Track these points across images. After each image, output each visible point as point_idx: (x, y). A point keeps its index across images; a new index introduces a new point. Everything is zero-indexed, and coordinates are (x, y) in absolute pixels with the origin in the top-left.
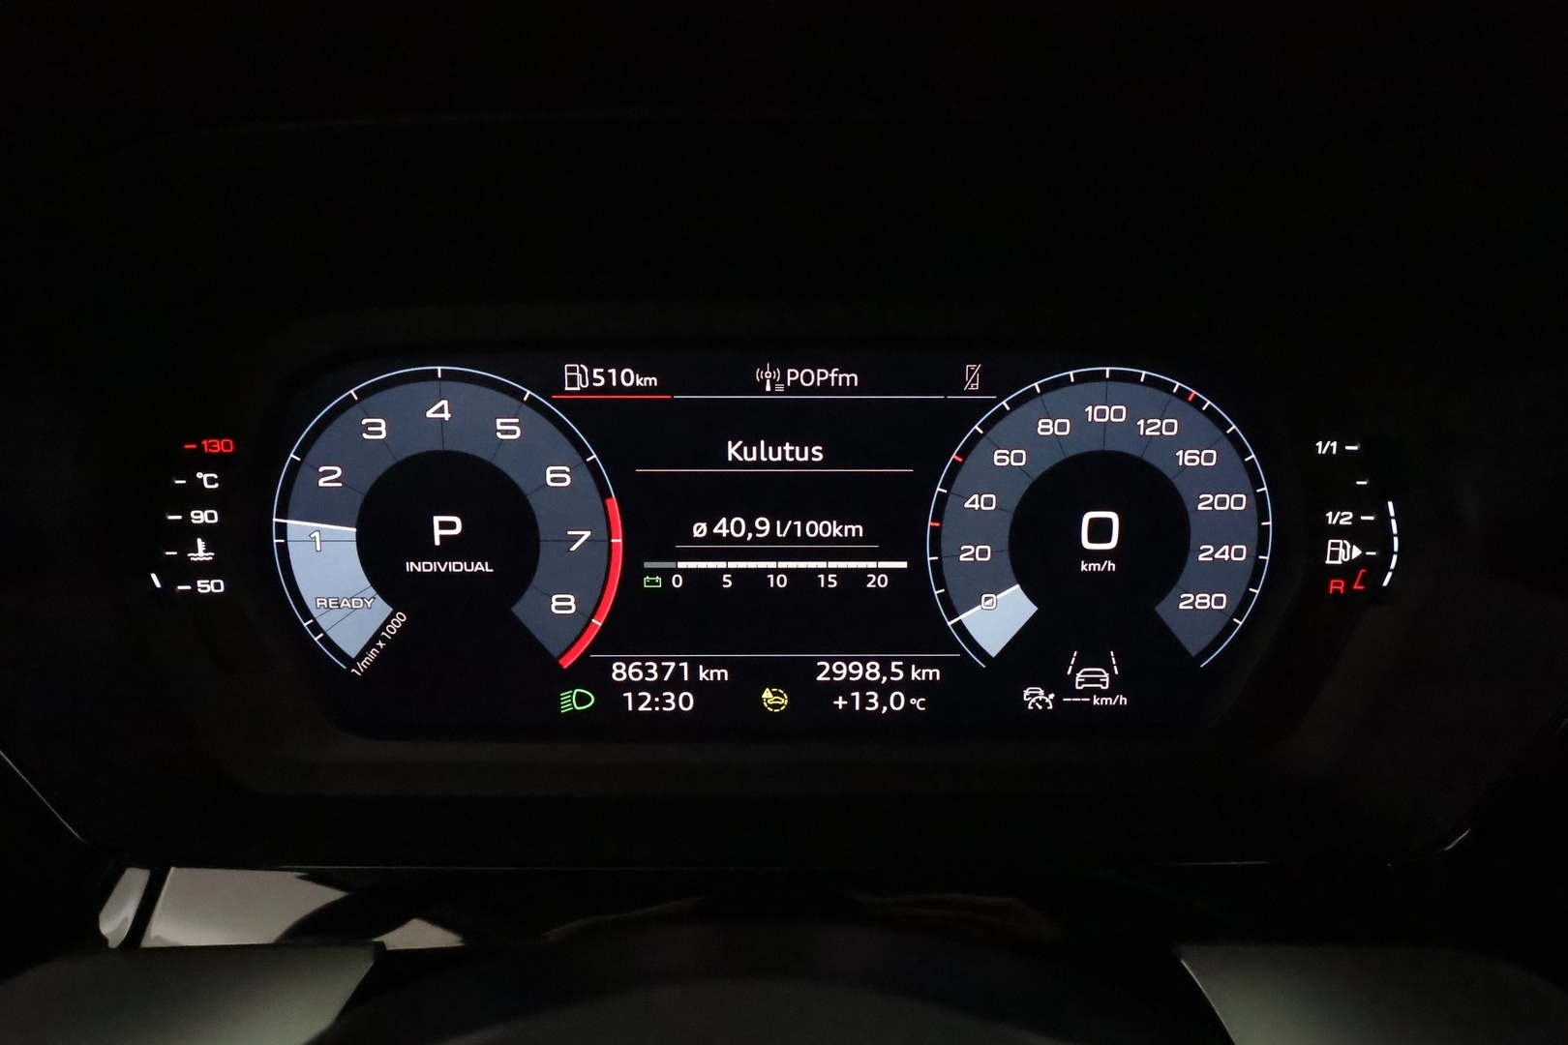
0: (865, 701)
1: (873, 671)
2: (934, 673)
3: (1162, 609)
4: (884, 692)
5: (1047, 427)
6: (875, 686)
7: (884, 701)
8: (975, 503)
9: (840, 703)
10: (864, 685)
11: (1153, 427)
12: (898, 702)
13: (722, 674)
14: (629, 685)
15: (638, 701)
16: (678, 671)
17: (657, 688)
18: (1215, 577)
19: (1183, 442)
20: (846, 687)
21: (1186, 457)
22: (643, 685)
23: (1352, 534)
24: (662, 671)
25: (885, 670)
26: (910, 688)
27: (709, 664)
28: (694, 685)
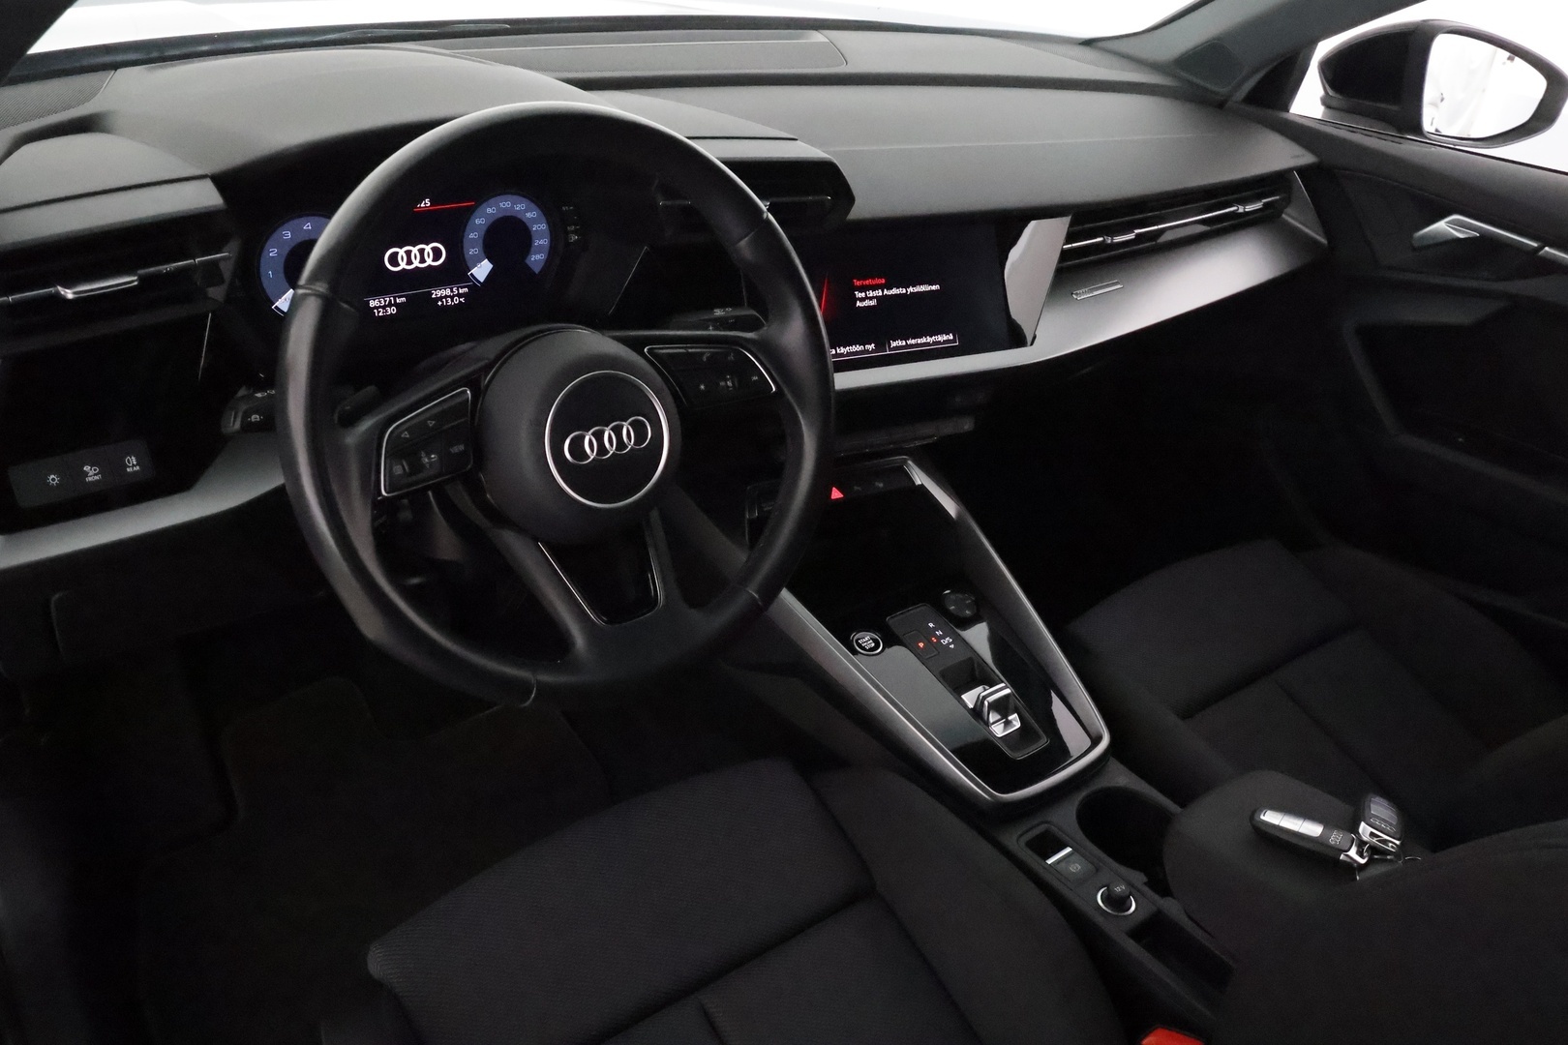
0: (447, 302)
1: (448, 292)
2: (466, 290)
3: (527, 261)
4: (452, 298)
5: (489, 210)
6: (449, 296)
7: (452, 301)
8: (472, 236)
9: (440, 303)
10: (446, 297)
11: (518, 207)
12: (456, 300)
13: (404, 299)
14: (375, 308)
15: (379, 312)
16: (390, 301)
17: (384, 307)
18: (540, 249)
19: (526, 211)
20: (441, 298)
21: (529, 215)
22: (380, 307)
23: (575, 232)
24: (385, 301)
25: (452, 291)
26: (459, 295)
27: (399, 297)
28: (396, 304)
